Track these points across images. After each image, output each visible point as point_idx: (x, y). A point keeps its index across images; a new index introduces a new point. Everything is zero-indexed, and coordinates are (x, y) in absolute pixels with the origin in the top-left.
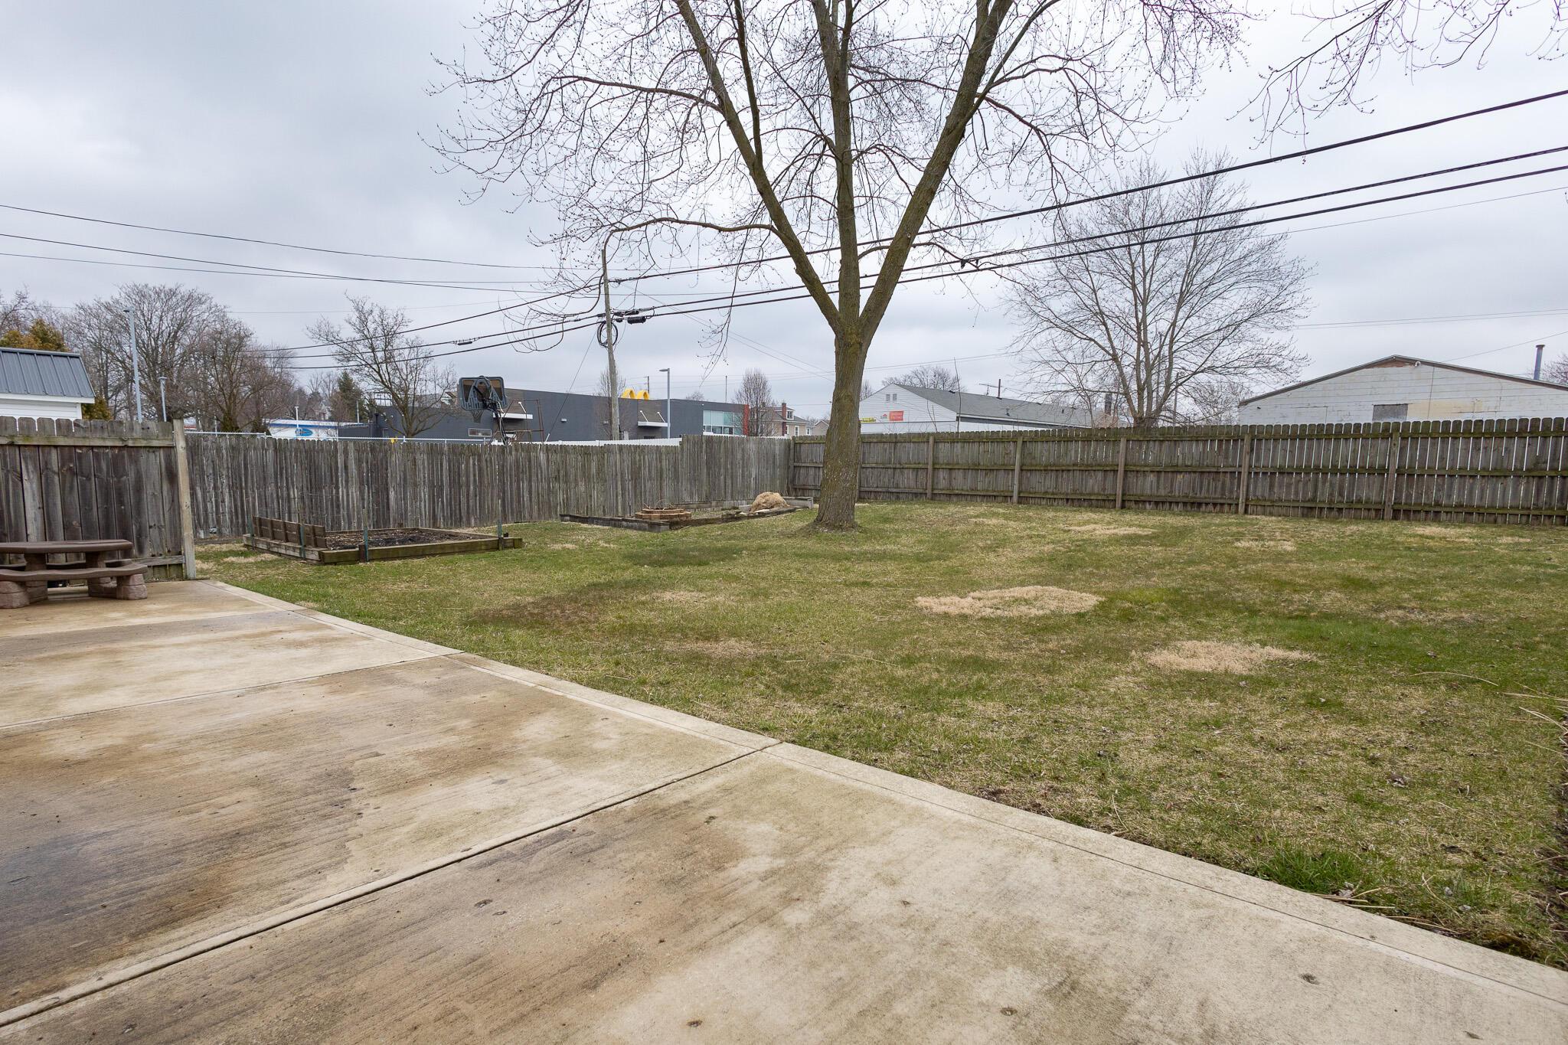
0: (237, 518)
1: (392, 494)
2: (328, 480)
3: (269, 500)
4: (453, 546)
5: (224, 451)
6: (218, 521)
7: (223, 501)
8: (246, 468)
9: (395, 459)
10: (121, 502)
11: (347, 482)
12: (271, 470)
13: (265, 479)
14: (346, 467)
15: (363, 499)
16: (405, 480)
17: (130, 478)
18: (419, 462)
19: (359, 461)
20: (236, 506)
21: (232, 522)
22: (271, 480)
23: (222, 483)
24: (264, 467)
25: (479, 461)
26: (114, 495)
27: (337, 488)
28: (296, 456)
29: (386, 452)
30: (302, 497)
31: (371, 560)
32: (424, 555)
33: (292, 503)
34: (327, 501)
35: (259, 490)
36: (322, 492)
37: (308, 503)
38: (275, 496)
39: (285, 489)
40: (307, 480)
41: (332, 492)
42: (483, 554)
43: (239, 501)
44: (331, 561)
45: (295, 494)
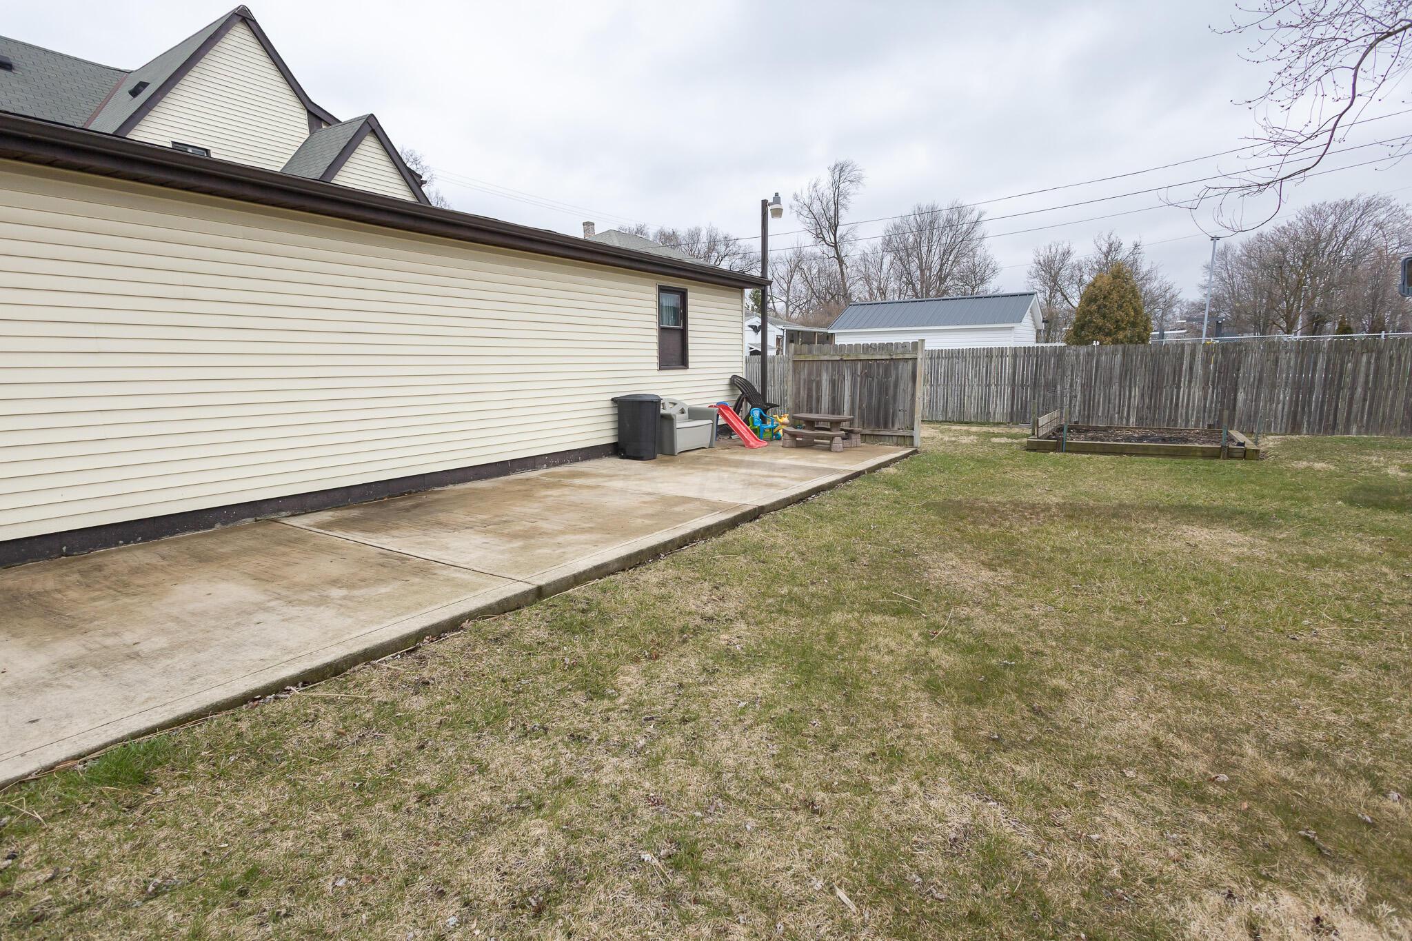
1: (1241, 396)
2: (1171, 378)
3: (1112, 398)
4: (1158, 448)
9: (1252, 359)
10: (887, 394)
11: (1190, 382)
12: (1117, 372)
13: (1111, 379)
14: (1191, 368)
15: (1205, 399)
16: (1260, 380)
17: (892, 380)
18: (1283, 363)
19: (1206, 362)
22: (1116, 380)
24: (1111, 369)
25: (1378, 359)
26: (883, 389)
27: (1179, 388)
28: (1142, 359)
29: (1240, 352)
30: (1143, 395)
31: (1066, 451)
32: (1121, 454)
33: (1132, 400)
34: (1166, 400)
35: (1104, 388)
36: (1162, 391)
37: (1147, 401)
38: (1117, 393)
39: (1127, 388)
40: (1149, 381)
41: (1173, 391)
42: (1187, 461)
43: (1087, 397)
44: (1032, 447)
45: (1136, 392)
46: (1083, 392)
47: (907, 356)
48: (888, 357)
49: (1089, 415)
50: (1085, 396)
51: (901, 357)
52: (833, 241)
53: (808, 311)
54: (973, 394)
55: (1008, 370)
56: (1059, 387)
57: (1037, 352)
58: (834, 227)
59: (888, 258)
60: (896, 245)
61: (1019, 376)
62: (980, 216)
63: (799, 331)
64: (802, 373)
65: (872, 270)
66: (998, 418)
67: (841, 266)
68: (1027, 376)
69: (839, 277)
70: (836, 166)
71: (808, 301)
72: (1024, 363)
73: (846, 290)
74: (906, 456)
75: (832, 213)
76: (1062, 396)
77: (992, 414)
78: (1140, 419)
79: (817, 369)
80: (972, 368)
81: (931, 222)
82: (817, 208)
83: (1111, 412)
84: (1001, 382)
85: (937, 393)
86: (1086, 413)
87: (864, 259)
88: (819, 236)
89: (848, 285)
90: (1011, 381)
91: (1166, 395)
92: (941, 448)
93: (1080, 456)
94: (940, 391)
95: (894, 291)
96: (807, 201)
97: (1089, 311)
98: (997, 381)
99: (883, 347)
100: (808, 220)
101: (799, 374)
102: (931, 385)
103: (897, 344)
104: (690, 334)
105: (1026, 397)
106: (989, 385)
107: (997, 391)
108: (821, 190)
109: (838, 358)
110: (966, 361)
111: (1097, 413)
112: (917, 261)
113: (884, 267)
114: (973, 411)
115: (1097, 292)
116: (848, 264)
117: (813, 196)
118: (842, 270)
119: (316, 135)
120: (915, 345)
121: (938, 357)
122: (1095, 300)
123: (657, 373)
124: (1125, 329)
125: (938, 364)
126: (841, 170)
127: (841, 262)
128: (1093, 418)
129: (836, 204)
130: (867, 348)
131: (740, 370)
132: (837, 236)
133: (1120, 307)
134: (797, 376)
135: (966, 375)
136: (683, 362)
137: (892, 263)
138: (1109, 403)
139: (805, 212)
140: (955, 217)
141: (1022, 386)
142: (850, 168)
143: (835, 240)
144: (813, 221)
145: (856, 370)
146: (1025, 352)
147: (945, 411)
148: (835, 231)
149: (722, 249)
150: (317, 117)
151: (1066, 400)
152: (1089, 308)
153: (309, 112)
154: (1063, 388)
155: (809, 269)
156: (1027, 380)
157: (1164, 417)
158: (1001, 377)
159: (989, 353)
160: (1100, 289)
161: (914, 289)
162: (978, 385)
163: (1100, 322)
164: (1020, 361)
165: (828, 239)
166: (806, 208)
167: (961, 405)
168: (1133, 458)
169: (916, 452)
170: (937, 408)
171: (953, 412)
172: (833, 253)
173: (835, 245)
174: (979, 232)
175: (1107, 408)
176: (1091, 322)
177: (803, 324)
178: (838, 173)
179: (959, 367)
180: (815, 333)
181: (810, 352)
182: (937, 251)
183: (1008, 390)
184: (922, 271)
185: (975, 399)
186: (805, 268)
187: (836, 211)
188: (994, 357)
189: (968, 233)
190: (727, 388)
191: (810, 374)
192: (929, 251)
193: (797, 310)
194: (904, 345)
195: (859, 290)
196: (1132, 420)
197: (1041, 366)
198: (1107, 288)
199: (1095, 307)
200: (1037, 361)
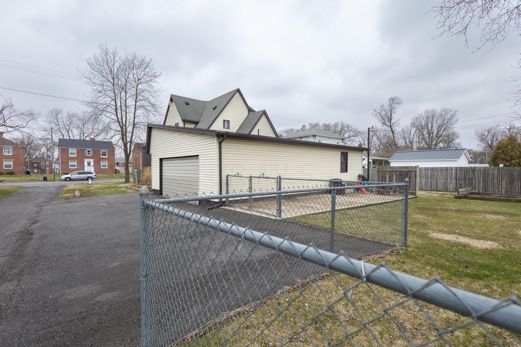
0: (484, 188)
3: (495, 184)
4: (500, 199)
5: (482, 171)
6: (479, 189)
7: (480, 184)
8: (488, 175)
13: (494, 178)
20: (484, 185)
21: (482, 189)
23: (480, 179)
24: (494, 175)
30: (507, 184)
31: (468, 199)
32: (487, 200)
33: (503, 185)
34: (516, 185)
35: (491, 181)
36: (514, 183)
37: (509, 186)
38: (497, 183)
39: (500, 181)
40: (509, 179)
41: (518, 183)
42: (508, 203)
43: (485, 184)
44: (456, 197)
45: (504, 183)
46: (483, 182)
47: (413, 170)
48: (407, 170)
49: (486, 190)
50: (484, 183)
51: (411, 170)
52: (390, 125)
53: (379, 150)
54: (441, 182)
55: (454, 174)
56: (473, 180)
57: (465, 169)
58: (390, 120)
59: (413, 130)
60: (417, 125)
61: (458, 176)
62: (455, 112)
63: (377, 160)
64: (380, 174)
65: (406, 135)
66: (451, 190)
67: (393, 134)
68: (461, 176)
69: (392, 137)
70: (391, 98)
71: (379, 146)
72: (460, 172)
73: (395, 142)
74: (413, 198)
75: (389, 115)
76: (475, 183)
77: (449, 188)
78: (506, 192)
79: (385, 173)
80: (440, 173)
81: (432, 116)
82: (383, 113)
83: (495, 189)
84: (452, 178)
85: (428, 181)
86: (485, 189)
87: (403, 131)
88: (384, 124)
89: (396, 140)
90: (455, 178)
91: (516, 184)
92: (425, 197)
93: (472, 200)
94: (429, 180)
95: (416, 142)
96: (379, 111)
97: (498, 152)
98: (450, 178)
99: (405, 167)
100: (379, 118)
101: (379, 174)
102: (425, 179)
103: (410, 166)
104: (348, 163)
105: (461, 183)
106: (447, 179)
107: (450, 181)
108: (385, 107)
109: (391, 170)
110: (438, 171)
111: (489, 189)
112: (427, 131)
113: (411, 133)
114: (441, 187)
115: (501, 145)
116: (396, 133)
117: (381, 110)
118: (393, 136)
119: (249, 115)
120: (416, 167)
121: (428, 170)
122: (501, 149)
123: (340, 173)
124: (515, 159)
125: (428, 172)
126: (393, 100)
127: (393, 132)
128: (488, 191)
129: (391, 112)
130: (401, 168)
131: (361, 173)
132: (391, 123)
133: (512, 151)
134: (379, 175)
135: (438, 175)
136: (346, 171)
137: (415, 132)
138: (494, 186)
139: (378, 115)
140: (444, 113)
141: (460, 179)
142: (396, 99)
143: (391, 125)
144: (381, 118)
145: (397, 174)
146: (460, 169)
147: (431, 187)
148: (391, 121)
149: (346, 129)
150: (250, 110)
151: (477, 185)
152: (498, 151)
153: (248, 109)
154: (475, 181)
155: (380, 135)
156: (461, 178)
157: (516, 191)
158: (451, 176)
159: (446, 169)
160: (502, 144)
161: (425, 141)
162: (443, 179)
163: (503, 156)
164: (458, 172)
165: (387, 124)
166: (379, 114)
167: (437, 185)
168: (491, 201)
169: (417, 197)
170: (428, 186)
171: (434, 187)
172: (389, 129)
173: (391, 127)
174: (455, 118)
175: (493, 188)
176: (499, 156)
177: (378, 157)
178: (392, 101)
179: (436, 173)
180: (383, 160)
181: (383, 168)
182: (436, 126)
183: (454, 181)
184: (429, 135)
185: (442, 183)
186: (378, 134)
187: (391, 114)
188: (449, 170)
189: (450, 119)
190: (357, 178)
191: (383, 174)
192: (432, 127)
193: (375, 150)
194: (412, 167)
195: (401, 142)
196: (503, 192)
197: (466, 173)
198: (506, 144)
199: (501, 151)
200: (465, 172)
